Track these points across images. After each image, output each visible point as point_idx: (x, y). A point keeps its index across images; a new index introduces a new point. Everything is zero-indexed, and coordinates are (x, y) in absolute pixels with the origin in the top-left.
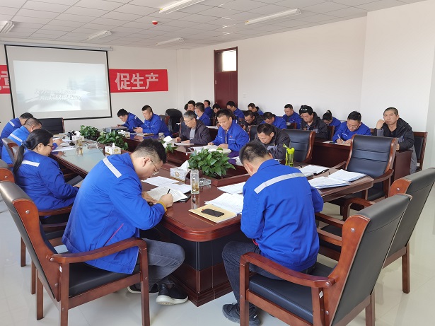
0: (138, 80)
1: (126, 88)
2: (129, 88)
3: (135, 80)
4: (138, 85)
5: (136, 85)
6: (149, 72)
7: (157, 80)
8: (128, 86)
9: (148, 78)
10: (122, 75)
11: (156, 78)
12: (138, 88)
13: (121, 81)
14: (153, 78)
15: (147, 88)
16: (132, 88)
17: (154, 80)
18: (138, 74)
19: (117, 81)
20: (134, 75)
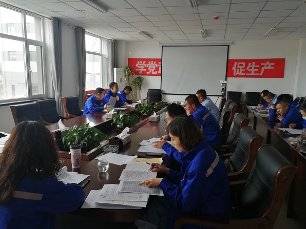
0: (253, 68)
1: (241, 74)
2: (244, 74)
3: (251, 68)
4: (253, 72)
5: (251, 72)
6: (265, 61)
7: (273, 68)
8: (243, 72)
9: (263, 66)
10: (239, 63)
11: (272, 66)
12: (253, 74)
13: (237, 68)
15: (261, 74)
16: (246, 74)
17: (269, 67)
18: (254, 63)
19: (234, 68)
20: (250, 64)
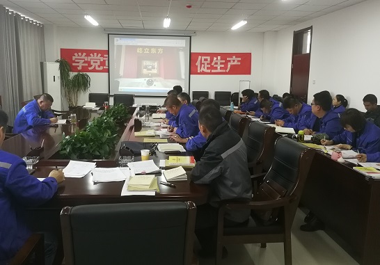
0: (219, 63)
1: (206, 70)
2: (209, 71)
3: (216, 63)
4: (219, 67)
5: (216, 68)
6: (231, 55)
7: (239, 63)
8: (208, 68)
9: (230, 61)
10: (203, 58)
11: (238, 61)
12: (219, 70)
13: (201, 64)
14: (235, 61)
15: (227, 71)
16: (212, 71)
17: (236, 63)
18: (219, 57)
19: (198, 64)
20: (215, 59)
